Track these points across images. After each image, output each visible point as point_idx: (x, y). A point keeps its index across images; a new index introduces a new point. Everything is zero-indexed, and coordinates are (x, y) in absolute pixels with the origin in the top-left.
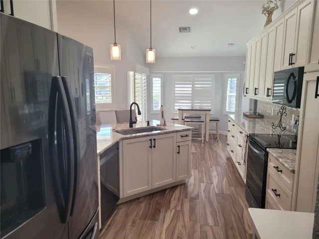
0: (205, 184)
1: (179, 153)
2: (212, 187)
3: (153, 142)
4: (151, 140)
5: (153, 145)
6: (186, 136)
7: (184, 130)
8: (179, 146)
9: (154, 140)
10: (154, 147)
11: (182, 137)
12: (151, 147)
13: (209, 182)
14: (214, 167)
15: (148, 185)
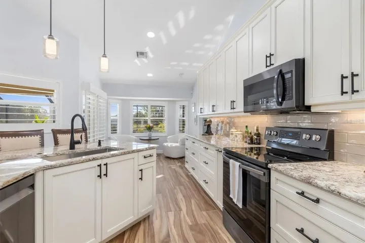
0: (173, 212)
1: (141, 179)
2: (182, 216)
3: (103, 168)
4: (100, 166)
5: (104, 172)
6: (150, 156)
7: (147, 149)
8: (141, 170)
9: (106, 165)
10: (106, 175)
11: (145, 157)
12: (100, 176)
13: (178, 209)
14: (177, 187)
15: (95, 237)
